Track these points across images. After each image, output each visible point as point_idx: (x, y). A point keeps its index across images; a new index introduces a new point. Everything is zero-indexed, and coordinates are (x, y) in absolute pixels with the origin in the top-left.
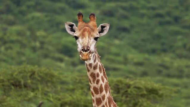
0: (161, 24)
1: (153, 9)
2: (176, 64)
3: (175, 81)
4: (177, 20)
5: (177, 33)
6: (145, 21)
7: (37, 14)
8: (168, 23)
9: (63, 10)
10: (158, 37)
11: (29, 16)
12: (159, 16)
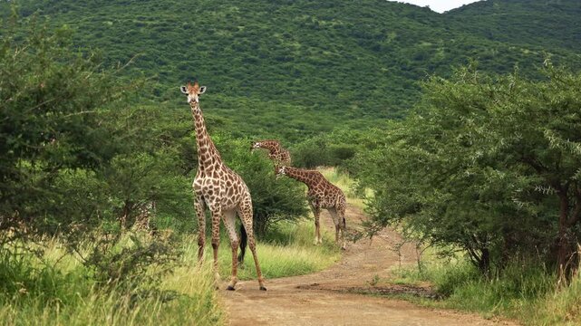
0: (215, 74)
1: (211, 64)
2: (225, 100)
3: (226, 110)
4: (226, 71)
5: (226, 80)
6: (205, 72)
7: (136, 69)
8: (220, 73)
9: (153, 66)
10: (214, 83)
11: (131, 70)
12: (214, 69)
